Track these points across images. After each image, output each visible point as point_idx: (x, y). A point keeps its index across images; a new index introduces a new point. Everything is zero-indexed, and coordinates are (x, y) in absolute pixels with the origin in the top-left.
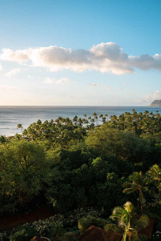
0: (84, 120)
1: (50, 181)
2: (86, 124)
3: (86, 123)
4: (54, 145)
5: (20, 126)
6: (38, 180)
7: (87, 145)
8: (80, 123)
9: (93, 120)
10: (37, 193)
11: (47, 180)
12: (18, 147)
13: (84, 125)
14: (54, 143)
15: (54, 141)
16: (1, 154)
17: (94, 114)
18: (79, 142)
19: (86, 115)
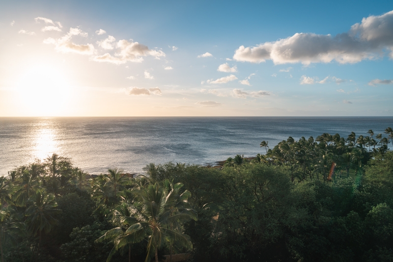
0: (368, 139)
1: (294, 226)
2: (373, 147)
3: (372, 145)
4: (313, 175)
5: (264, 144)
6: (276, 221)
7: (368, 181)
8: (359, 144)
9: (386, 141)
10: (274, 239)
11: (290, 224)
12: (253, 172)
13: (369, 148)
14: (312, 172)
15: (312, 170)
16: (231, 178)
17: (387, 130)
18: (356, 175)
19: (371, 131)
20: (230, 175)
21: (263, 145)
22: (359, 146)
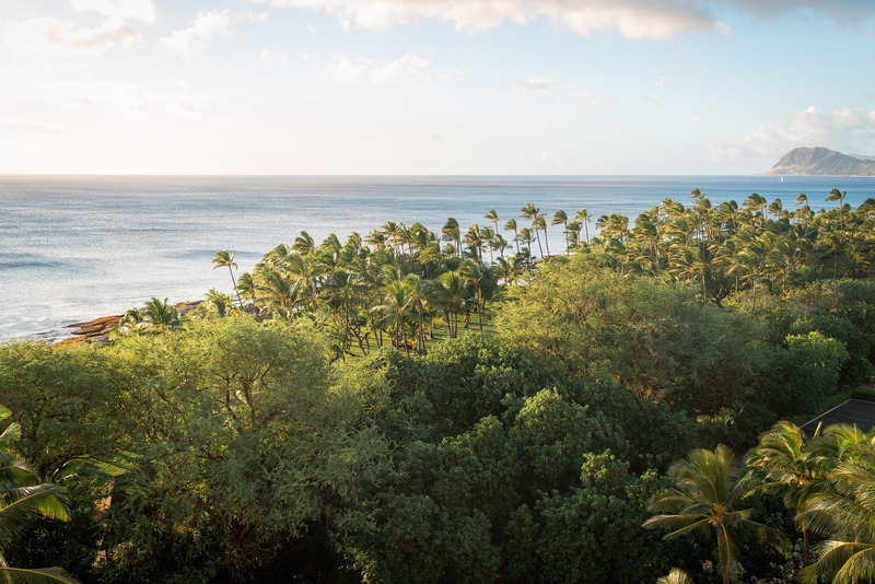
0: (488, 234)
2: (497, 254)
3: (496, 249)
4: (366, 337)
5: (224, 258)
6: (300, 476)
7: (502, 340)
8: (470, 248)
9: (526, 236)
10: (298, 528)
12: (220, 344)
13: (489, 257)
14: (363, 329)
15: (363, 323)
16: (151, 371)
17: (524, 210)
18: (466, 327)
19: (493, 212)
20: (147, 362)
21: (223, 263)
22: (469, 251)
